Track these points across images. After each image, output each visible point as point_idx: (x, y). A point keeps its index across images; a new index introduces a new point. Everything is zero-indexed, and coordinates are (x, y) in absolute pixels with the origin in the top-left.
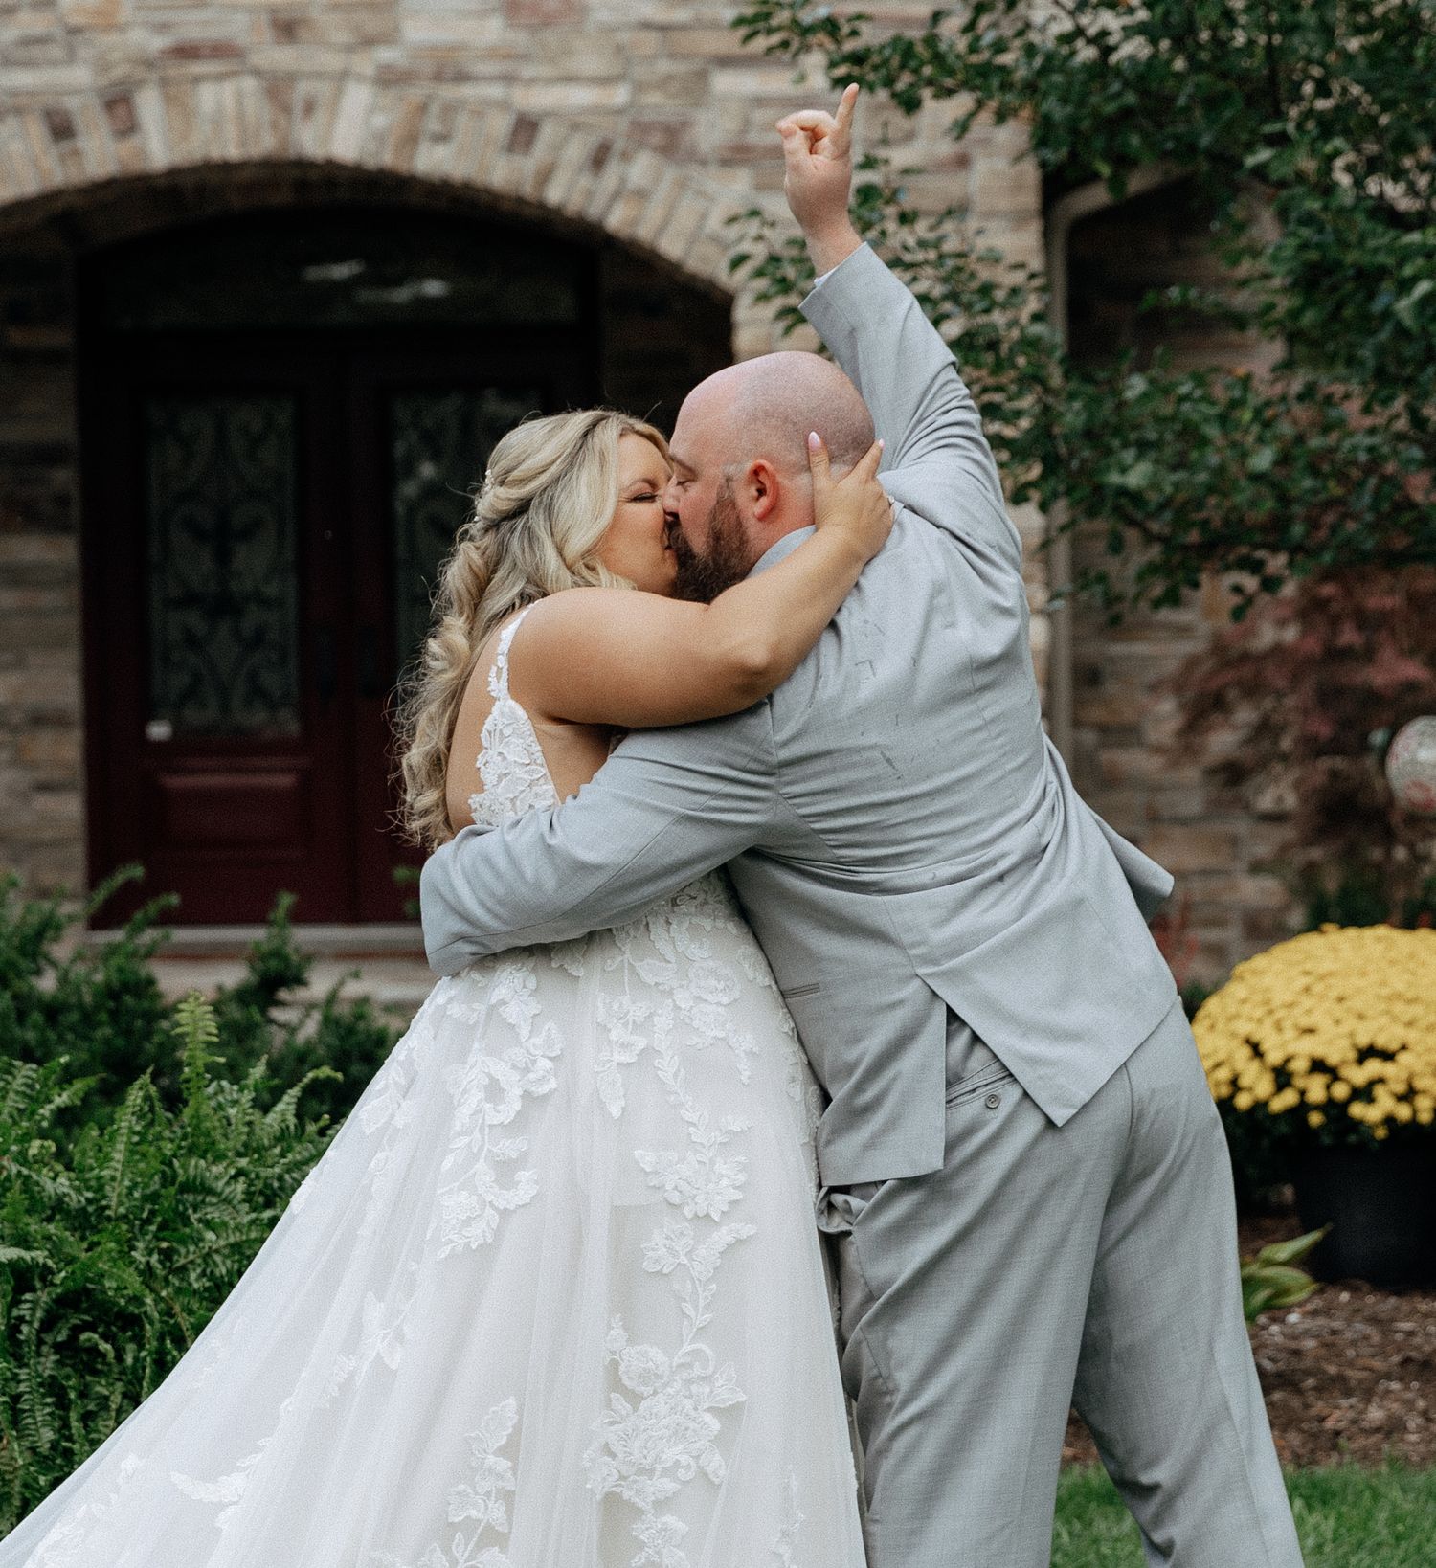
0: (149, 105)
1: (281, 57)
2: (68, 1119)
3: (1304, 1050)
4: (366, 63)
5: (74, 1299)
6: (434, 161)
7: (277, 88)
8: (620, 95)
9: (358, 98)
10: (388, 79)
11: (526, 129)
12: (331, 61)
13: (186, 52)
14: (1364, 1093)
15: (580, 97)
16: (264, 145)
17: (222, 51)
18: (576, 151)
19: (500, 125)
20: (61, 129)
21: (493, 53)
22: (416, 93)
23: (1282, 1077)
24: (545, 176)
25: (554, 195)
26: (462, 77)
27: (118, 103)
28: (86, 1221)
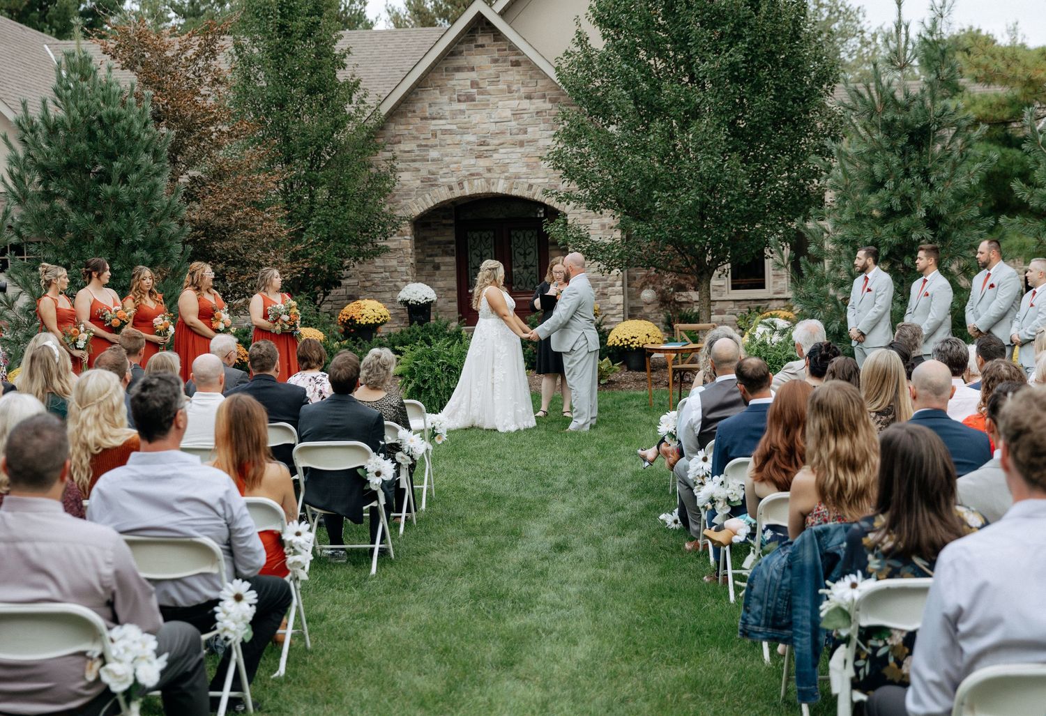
0: (466, 184)
1: (488, 175)
2: (449, 347)
3: (624, 337)
4: (503, 176)
5: (449, 366)
6: (515, 192)
7: (488, 181)
8: (547, 180)
9: (502, 182)
10: (507, 178)
11: (531, 186)
12: (497, 176)
13: (472, 175)
14: (632, 343)
15: (540, 181)
16: (486, 190)
17: (478, 174)
18: (539, 190)
19: (526, 186)
20: (451, 189)
21: (525, 174)
22: (512, 181)
23: (621, 341)
24: (534, 194)
25: (536, 198)
26: (519, 178)
27: (460, 184)
28: (451, 357)
